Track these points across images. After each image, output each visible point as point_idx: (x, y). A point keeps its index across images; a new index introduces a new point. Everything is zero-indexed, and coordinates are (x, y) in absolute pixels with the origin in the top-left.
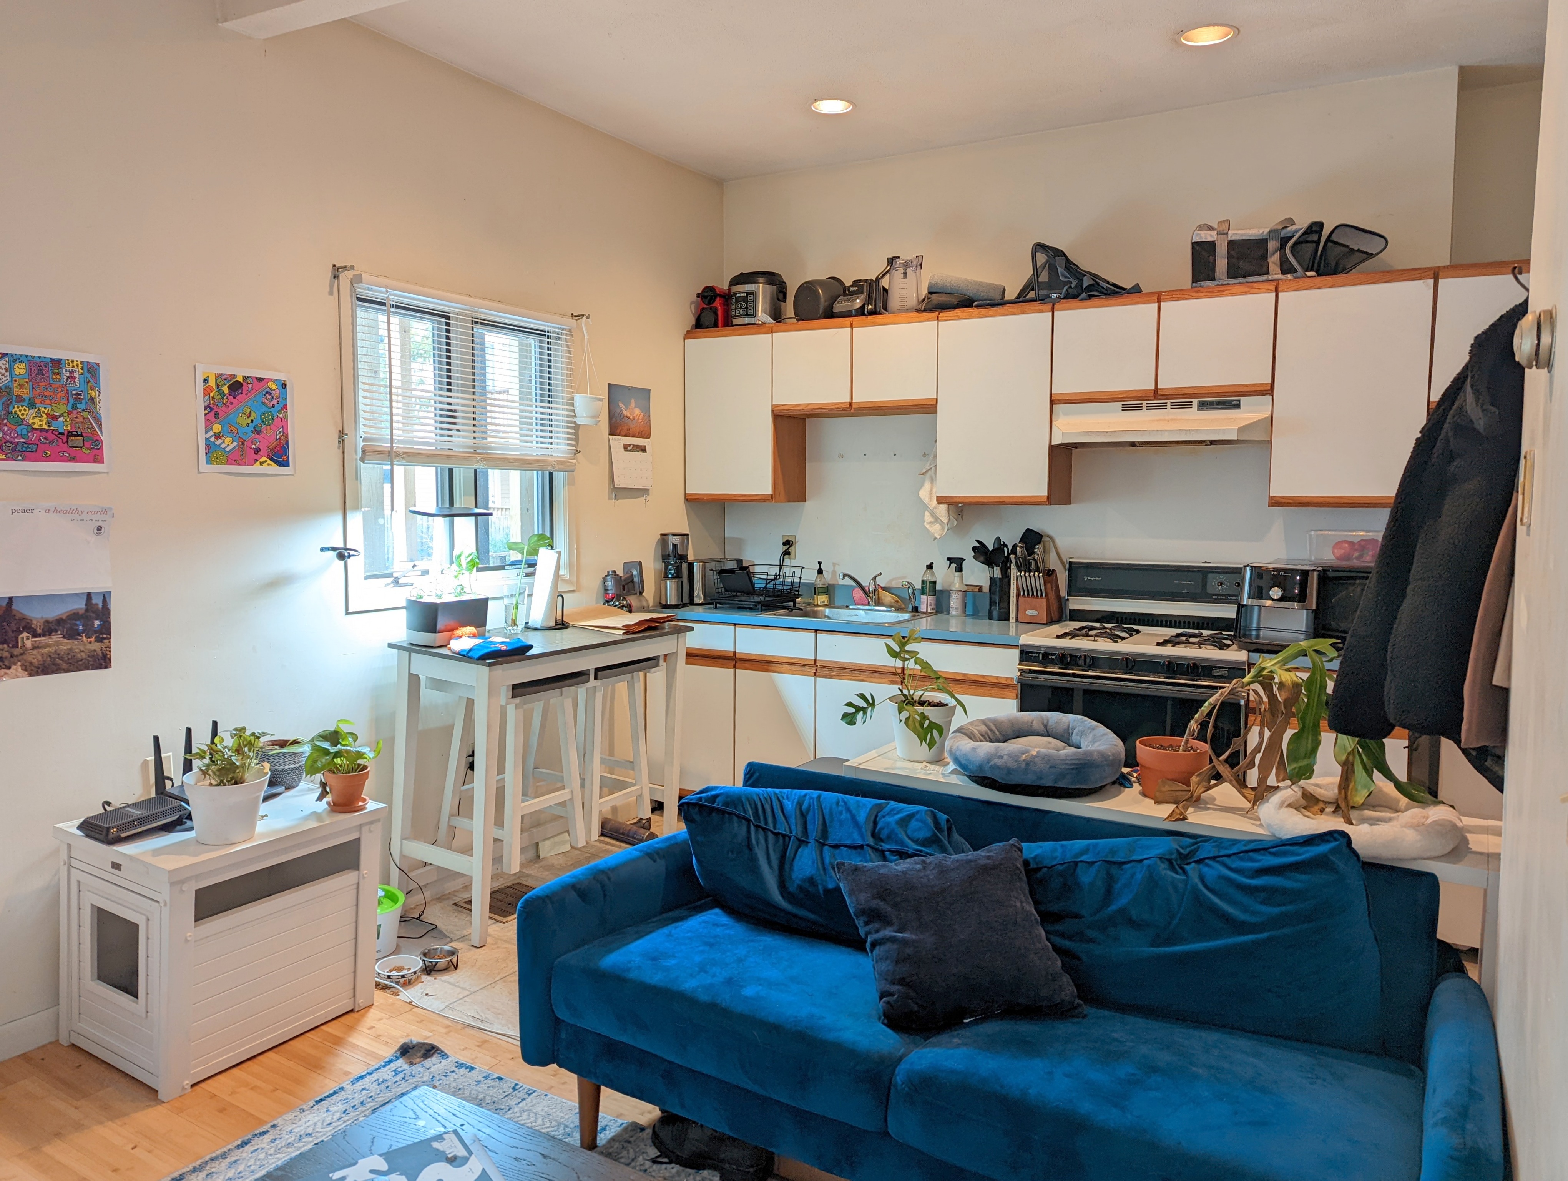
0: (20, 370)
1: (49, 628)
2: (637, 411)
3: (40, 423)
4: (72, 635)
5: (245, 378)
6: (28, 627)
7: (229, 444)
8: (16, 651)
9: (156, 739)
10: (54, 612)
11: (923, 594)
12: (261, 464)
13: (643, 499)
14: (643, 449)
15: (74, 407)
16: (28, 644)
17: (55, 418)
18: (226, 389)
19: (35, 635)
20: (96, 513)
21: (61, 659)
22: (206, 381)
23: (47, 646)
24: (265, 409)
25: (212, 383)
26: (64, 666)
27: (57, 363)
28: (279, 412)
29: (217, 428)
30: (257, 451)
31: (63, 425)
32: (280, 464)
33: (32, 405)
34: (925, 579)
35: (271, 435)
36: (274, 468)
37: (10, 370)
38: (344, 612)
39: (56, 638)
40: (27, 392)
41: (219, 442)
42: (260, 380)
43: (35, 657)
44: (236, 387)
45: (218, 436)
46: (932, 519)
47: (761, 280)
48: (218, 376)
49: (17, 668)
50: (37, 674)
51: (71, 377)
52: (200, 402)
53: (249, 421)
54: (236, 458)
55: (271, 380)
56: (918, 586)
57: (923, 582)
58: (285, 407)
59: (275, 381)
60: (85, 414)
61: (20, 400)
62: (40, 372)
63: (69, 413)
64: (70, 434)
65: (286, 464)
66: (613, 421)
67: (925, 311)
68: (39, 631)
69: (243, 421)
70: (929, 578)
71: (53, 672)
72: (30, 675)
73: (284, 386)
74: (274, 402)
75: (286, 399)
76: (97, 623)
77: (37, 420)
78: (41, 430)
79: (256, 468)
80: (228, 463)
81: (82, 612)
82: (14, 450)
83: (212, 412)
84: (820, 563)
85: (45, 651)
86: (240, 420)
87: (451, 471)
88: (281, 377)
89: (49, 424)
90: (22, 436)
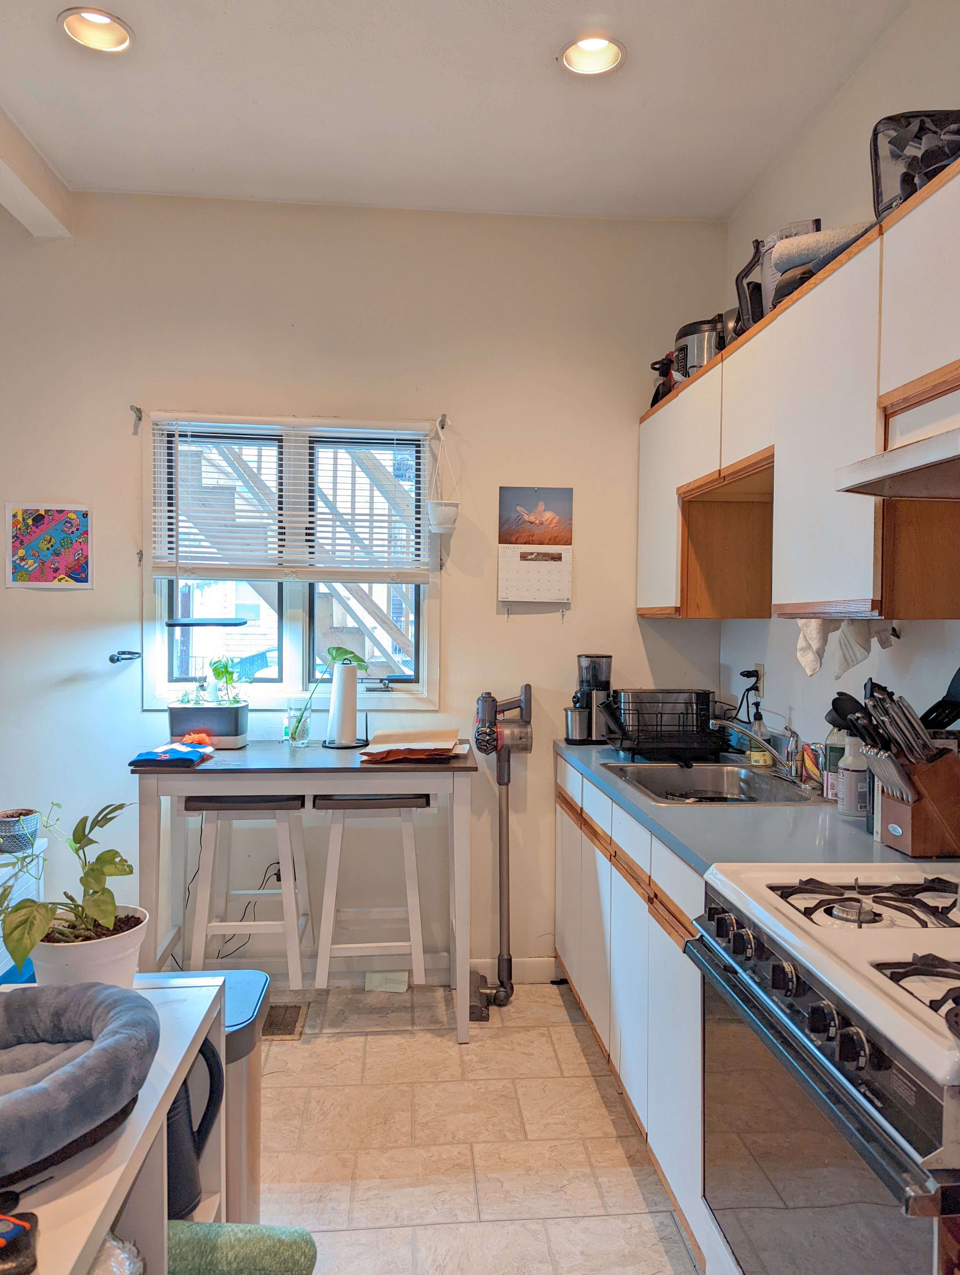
5: (47, 511)
7: (31, 565)
12: (60, 580)
13: (557, 615)
14: (556, 558)
18: (30, 522)
22: (15, 516)
24: (64, 535)
25: (20, 517)
28: (79, 537)
29: (21, 553)
30: (56, 570)
32: (77, 580)
35: (69, 558)
36: (72, 584)
38: (140, 710)
41: (23, 563)
42: (61, 512)
44: (39, 519)
45: (22, 559)
48: (25, 511)
52: (8, 531)
53: (49, 546)
54: (38, 576)
55: (70, 512)
58: (86, 533)
59: (75, 512)
65: (85, 580)
66: (505, 528)
69: (44, 546)
73: (85, 515)
74: (74, 529)
75: (87, 526)
79: (55, 584)
80: (30, 580)
83: (19, 540)
86: (41, 545)
88: (83, 508)
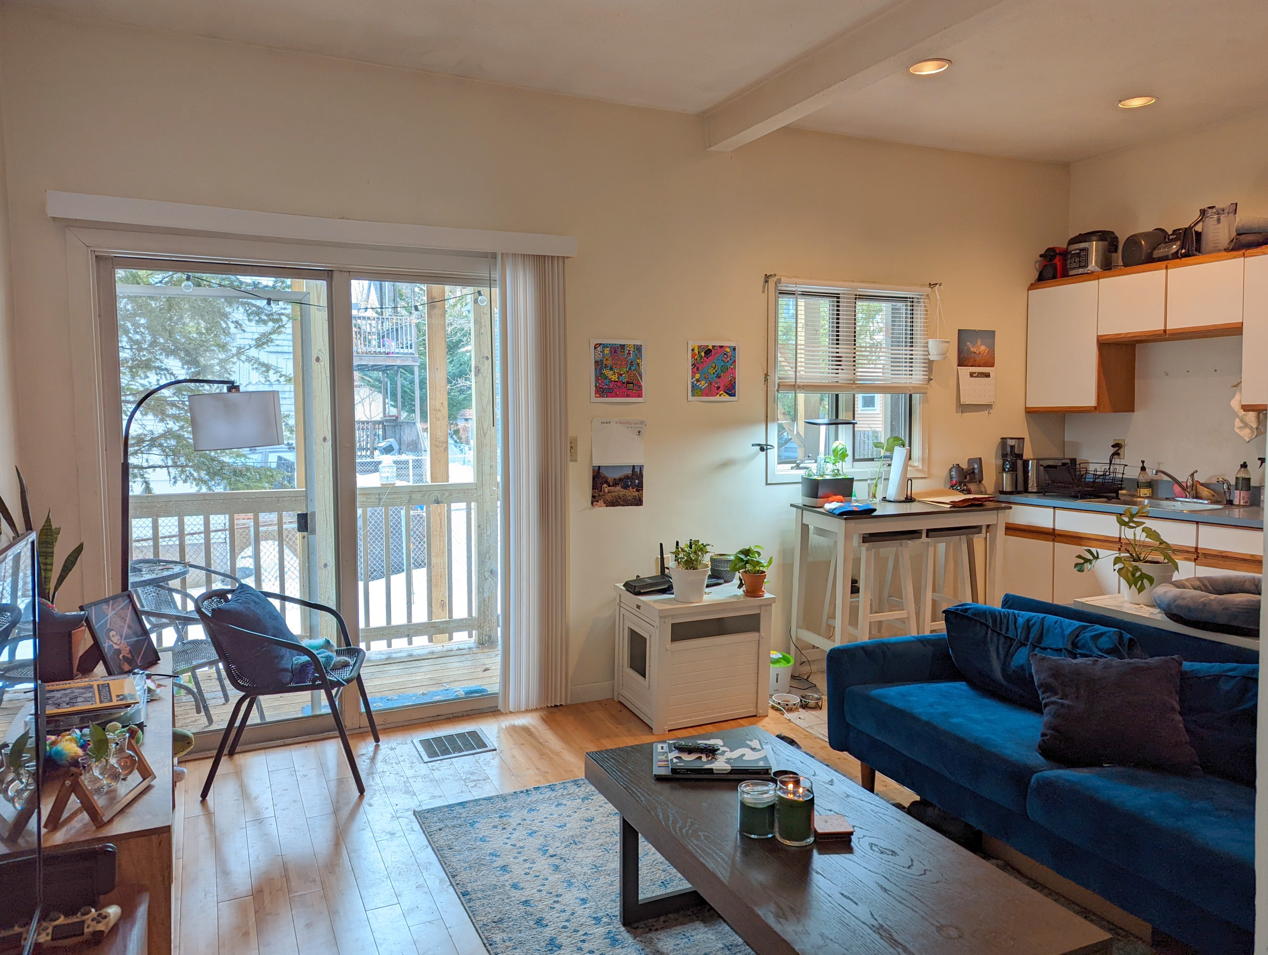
0: (607, 351)
1: (616, 483)
2: (983, 348)
3: (614, 378)
4: (626, 487)
5: (713, 347)
6: (606, 482)
7: (703, 384)
8: (601, 493)
9: (661, 545)
10: (618, 475)
11: (1236, 489)
12: (720, 395)
13: (986, 412)
14: (987, 375)
15: (630, 369)
16: (606, 490)
17: (621, 375)
18: (703, 354)
19: (609, 486)
20: (637, 424)
21: (620, 499)
22: (693, 350)
23: (615, 492)
24: (723, 364)
25: (696, 351)
26: (622, 503)
27: (623, 346)
28: (731, 365)
29: (697, 376)
30: (718, 388)
31: (624, 379)
32: (730, 395)
33: (611, 369)
34: (1239, 476)
35: (726, 379)
36: (727, 398)
37: (602, 352)
38: (765, 484)
39: (618, 488)
40: (609, 363)
41: (699, 383)
42: (721, 347)
43: (609, 497)
44: (708, 352)
45: (698, 381)
46: (1241, 425)
47: (1094, 238)
48: (699, 347)
49: (601, 502)
50: (610, 506)
51: (629, 353)
52: (690, 362)
53: (714, 371)
54: (708, 393)
55: (727, 347)
56: (1233, 482)
57: (1237, 478)
58: (735, 361)
59: (729, 347)
60: (635, 372)
61: (606, 366)
62: (615, 352)
63: (628, 372)
64: (628, 383)
65: (733, 395)
66: (962, 356)
67: (1232, 250)
68: (611, 484)
69: (712, 371)
70: (1242, 475)
71: (617, 506)
72: (607, 506)
73: (734, 349)
74: (729, 359)
75: (735, 357)
76: (637, 481)
77: (613, 377)
78: (615, 381)
79: (717, 398)
80: (702, 395)
81: (630, 475)
82: (603, 392)
83: (696, 367)
84: (1143, 462)
85: (613, 494)
86: (710, 371)
87: (837, 396)
88: (733, 344)
89: (618, 378)
90: (606, 385)
